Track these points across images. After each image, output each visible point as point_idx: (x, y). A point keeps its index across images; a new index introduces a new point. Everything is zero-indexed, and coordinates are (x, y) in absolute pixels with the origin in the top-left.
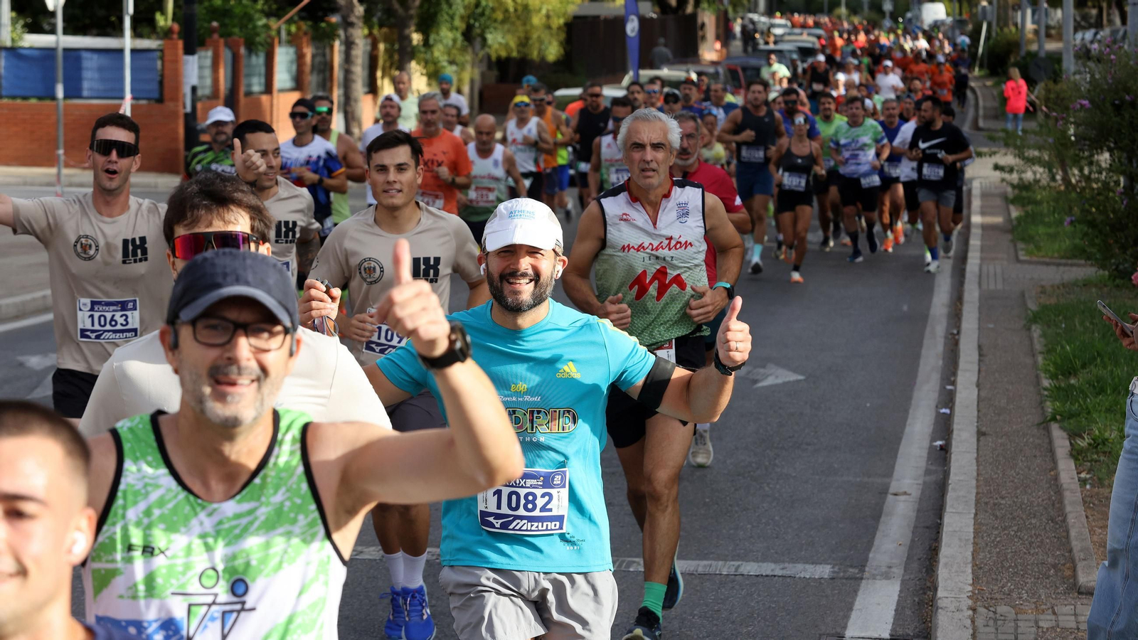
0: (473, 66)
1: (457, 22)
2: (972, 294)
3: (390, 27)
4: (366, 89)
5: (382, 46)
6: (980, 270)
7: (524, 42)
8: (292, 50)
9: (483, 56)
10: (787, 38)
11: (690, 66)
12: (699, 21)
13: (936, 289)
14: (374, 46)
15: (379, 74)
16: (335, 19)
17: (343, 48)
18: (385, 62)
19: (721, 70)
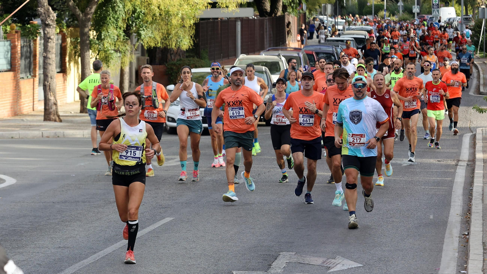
0: (131, 54)
1: (120, 23)
2: (477, 207)
3: (75, 27)
4: (59, 70)
5: (69, 40)
6: (483, 191)
7: (167, 36)
8: (8, 43)
9: (138, 47)
10: (346, 32)
11: (280, 52)
12: (286, 21)
13: (452, 204)
14: (64, 40)
15: (67, 59)
16: (37, 22)
17: (43, 41)
18: (71, 50)
19: (301, 55)
